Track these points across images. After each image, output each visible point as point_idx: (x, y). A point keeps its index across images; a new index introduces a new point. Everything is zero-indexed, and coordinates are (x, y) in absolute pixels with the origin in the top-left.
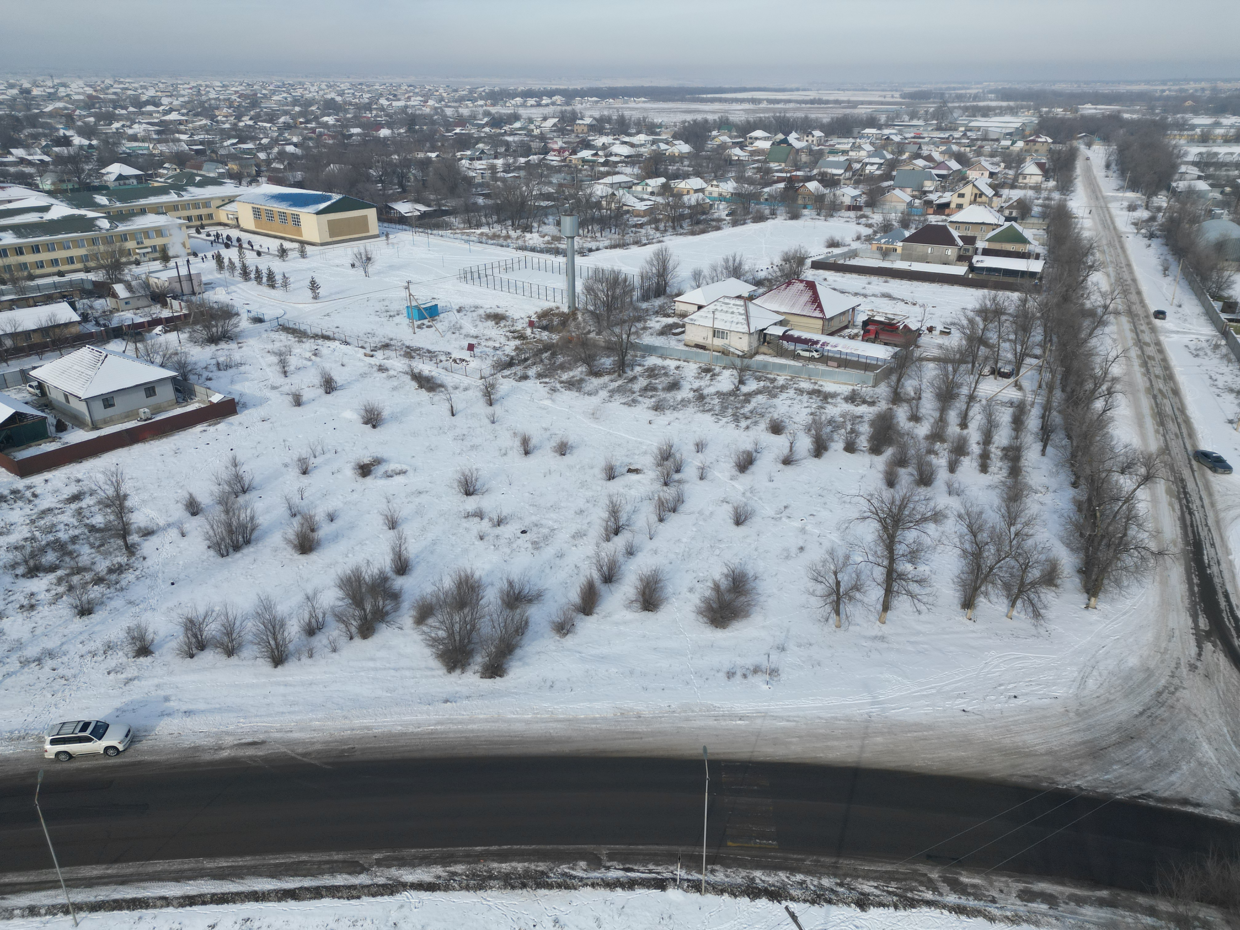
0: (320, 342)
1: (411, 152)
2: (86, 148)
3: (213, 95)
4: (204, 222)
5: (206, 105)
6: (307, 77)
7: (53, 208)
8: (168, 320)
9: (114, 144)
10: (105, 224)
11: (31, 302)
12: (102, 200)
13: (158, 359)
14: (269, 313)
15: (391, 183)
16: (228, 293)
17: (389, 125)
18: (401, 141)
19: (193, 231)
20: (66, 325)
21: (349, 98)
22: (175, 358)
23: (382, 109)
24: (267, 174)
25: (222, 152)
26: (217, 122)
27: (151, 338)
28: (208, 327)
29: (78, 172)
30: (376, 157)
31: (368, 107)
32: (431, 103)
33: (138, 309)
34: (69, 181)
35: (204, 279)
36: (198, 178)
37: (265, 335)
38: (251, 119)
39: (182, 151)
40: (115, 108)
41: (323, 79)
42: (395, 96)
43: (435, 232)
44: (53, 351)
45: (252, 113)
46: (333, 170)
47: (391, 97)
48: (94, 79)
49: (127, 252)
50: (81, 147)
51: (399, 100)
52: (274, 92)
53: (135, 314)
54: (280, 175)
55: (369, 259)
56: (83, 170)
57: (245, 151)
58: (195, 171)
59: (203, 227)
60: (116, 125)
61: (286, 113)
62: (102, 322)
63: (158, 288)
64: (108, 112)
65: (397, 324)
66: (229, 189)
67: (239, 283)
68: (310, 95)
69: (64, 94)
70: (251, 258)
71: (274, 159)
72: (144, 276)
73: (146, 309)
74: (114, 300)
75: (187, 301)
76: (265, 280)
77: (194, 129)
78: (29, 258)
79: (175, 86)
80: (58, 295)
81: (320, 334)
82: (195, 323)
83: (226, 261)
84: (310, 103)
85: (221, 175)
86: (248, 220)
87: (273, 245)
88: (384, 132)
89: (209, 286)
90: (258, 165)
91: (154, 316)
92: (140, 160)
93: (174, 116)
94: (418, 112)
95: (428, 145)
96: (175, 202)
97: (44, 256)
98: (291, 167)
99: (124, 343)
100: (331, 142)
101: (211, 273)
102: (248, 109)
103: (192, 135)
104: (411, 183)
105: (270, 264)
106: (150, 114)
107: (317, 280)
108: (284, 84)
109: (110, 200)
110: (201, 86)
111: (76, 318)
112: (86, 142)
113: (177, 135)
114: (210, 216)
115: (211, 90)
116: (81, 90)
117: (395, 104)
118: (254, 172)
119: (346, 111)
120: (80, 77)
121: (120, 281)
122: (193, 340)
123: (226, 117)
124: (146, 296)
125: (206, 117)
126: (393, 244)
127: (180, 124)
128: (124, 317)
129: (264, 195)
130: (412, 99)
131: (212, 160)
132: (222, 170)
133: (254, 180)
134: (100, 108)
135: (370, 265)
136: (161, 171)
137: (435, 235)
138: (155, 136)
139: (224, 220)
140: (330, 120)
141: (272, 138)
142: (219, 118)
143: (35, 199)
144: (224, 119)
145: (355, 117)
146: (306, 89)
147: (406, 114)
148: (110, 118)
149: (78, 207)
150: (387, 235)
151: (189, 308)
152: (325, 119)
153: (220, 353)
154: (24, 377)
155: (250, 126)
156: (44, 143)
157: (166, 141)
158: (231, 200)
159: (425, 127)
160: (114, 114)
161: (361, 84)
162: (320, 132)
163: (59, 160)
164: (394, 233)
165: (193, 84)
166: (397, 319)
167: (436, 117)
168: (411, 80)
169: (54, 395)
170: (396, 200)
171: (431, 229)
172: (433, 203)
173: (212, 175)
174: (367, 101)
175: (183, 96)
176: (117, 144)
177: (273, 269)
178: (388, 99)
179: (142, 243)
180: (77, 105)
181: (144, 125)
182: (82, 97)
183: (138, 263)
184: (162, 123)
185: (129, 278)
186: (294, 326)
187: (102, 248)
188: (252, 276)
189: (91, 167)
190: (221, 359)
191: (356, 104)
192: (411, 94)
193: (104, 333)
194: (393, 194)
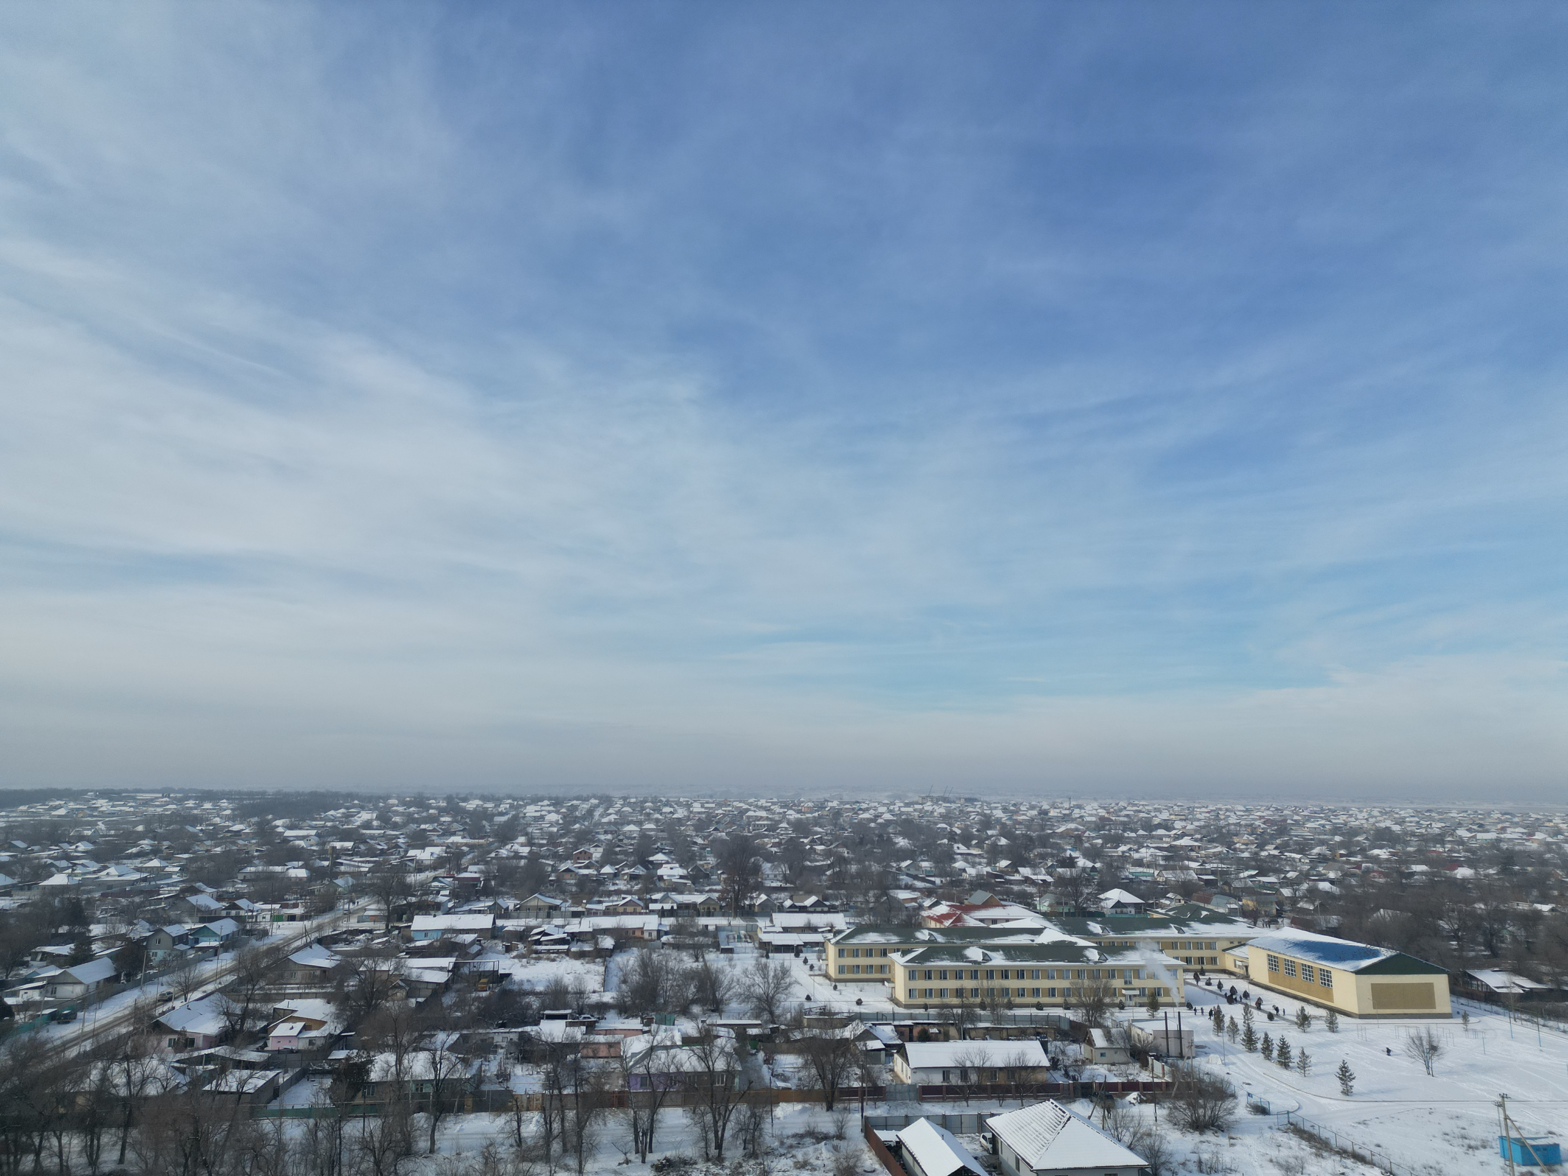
0: (1349, 1162)
1: (1505, 901)
2: (1088, 870)
3: (1233, 820)
4: (1205, 967)
5: (1224, 831)
6: (1353, 801)
7: (1046, 931)
8: (1147, 1086)
9: (1118, 868)
10: (1094, 955)
11: (1005, 1034)
12: (1095, 927)
13: (1127, 1138)
14: (1277, 1102)
15: (1474, 941)
16: (1225, 1064)
17: (1470, 863)
18: (1490, 885)
19: (1190, 976)
20: (1034, 1069)
21: (1411, 827)
22: (1148, 1141)
23: (1461, 842)
24: (1291, 915)
25: (1237, 884)
26: (1235, 850)
27: (1123, 1107)
28: (1193, 1106)
29: (1077, 894)
30: (1448, 905)
31: (1440, 839)
32: (1539, 836)
33: (1113, 1064)
34: (1066, 904)
35: (1197, 1039)
36: (1204, 913)
37: (1268, 1134)
38: (1275, 848)
39: (1190, 881)
40: (1124, 831)
41: (1376, 805)
42: (1481, 826)
43: (1551, 1023)
44: (1015, 1098)
45: (1278, 841)
46: (1384, 918)
47: (1475, 827)
48: (1108, 801)
49: (1112, 991)
50: (1084, 869)
51: (1487, 831)
52: (1308, 819)
53: (1110, 1071)
54: (1309, 917)
55: (1434, 1048)
56: (1082, 894)
57: (1265, 886)
58: (1202, 905)
59: (1203, 972)
60: (1123, 848)
61: (1322, 843)
62: (1071, 1074)
63: (1140, 1041)
64: (1117, 835)
65: (1482, 1163)
66: (1240, 929)
67: (1240, 1052)
68: (1357, 823)
69: (1078, 816)
70: (1259, 1021)
71: (1302, 898)
72: (1126, 1024)
73: (1123, 1067)
74: (1089, 1048)
75: (1171, 1066)
76: (1275, 1053)
77: (1207, 856)
78: (1013, 984)
79: (1191, 810)
80: (1032, 1031)
81: (1350, 1149)
82: (1178, 1097)
83: (1227, 1021)
84: (1356, 832)
85: (1233, 912)
86: (1260, 971)
87: (1291, 1007)
88: (1463, 872)
89: (1202, 1049)
90: (1280, 903)
91: (1130, 1078)
92: (1142, 887)
93: (1186, 841)
94: (1517, 848)
95: (1535, 893)
96: (1174, 938)
97: (1027, 983)
98: (1324, 909)
99: (1091, 1106)
100: (1382, 880)
101: (1205, 1033)
102: (1273, 837)
103: (1204, 862)
104: (1507, 944)
105: (1285, 1033)
106: (1160, 838)
107: (1351, 1067)
108: (1322, 810)
109: (1103, 929)
110: (1220, 809)
111: (1046, 1063)
112: (1090, 864)
113: (1186, 862)
114: (1213, 960)
115: (1232, 814)
116: (1094, 812)
117: (1480, 836)
118: (1274, 911)
119: (1407, 843)
120: (1095, 799)
121: (1099, 1025)
122: (1173, 1121)
123: (1246, 844)
124: (1125, 1049)
125: (1222, 844)
126: (1475, 1031)
127: (1192, 850)
128: (1097, 1072)
129: (1286, 941)
130: (1509, 830)
131: (1223, 893)
132: (1233, 906)
133: (1273, 921)
134: (1109, 830)
135: (1435, 1058)
136: (1163, 901)
137: (1551, 1028)
138: (1162, 862)
139: (1230, 966)
140: (1383, 853)
141: (1301, 872)
142: (1237, 846)
143: (1031, 920)
144: (1243, 847)
145: (1419, 851)
146: (1351, 816)
147: (1499, 849)
148: (1118, 840)
149: (1071, 932)
150: (1465, 1017)
151: (1173, 1074)
152: (1376, 852)
153: (1204, 1146)
154: (980, 1124)
155: (1274, 856)
156: (1050, 864)
157: (1173, 868)
158: (1242, 943)
159: (1530, 869)
160: (1122, 837)
161: (1429, 811)
162: (1368, 868)
163: (1061, 881)
164: (1476, 1015)
165: (1211, 808)
166: (1482, 1155)
167: (1548, 856)
168: (1508, 806)
169: (1006, 1157)
170: (1482, 967)
171: (1542, 1017)
172: (1546, 978)
173: (1221, 910)
174: (1437, 831)
175: (1199, 820)
176: (1121, 868)
177: (1288, 1041)
178: (1469, 830)
179: (1130, 983)
180: (1089, 826)
181: (1152, 850)
182: (1094, 819)
183: (1122, 1006)
184: (1171, 848)
185: (1109, 1023)
186: (1311, 1130)
187: (1086, 982)
188: (1259, 1045)
189: (1090, 891)
190: (1205, 1157)
191: (1422, 835)
192: (1507, 824)
193: (1071, 1088)
194: (1476, 958)
